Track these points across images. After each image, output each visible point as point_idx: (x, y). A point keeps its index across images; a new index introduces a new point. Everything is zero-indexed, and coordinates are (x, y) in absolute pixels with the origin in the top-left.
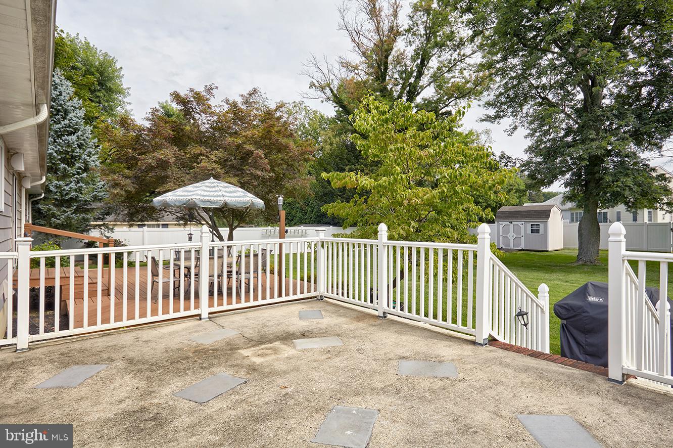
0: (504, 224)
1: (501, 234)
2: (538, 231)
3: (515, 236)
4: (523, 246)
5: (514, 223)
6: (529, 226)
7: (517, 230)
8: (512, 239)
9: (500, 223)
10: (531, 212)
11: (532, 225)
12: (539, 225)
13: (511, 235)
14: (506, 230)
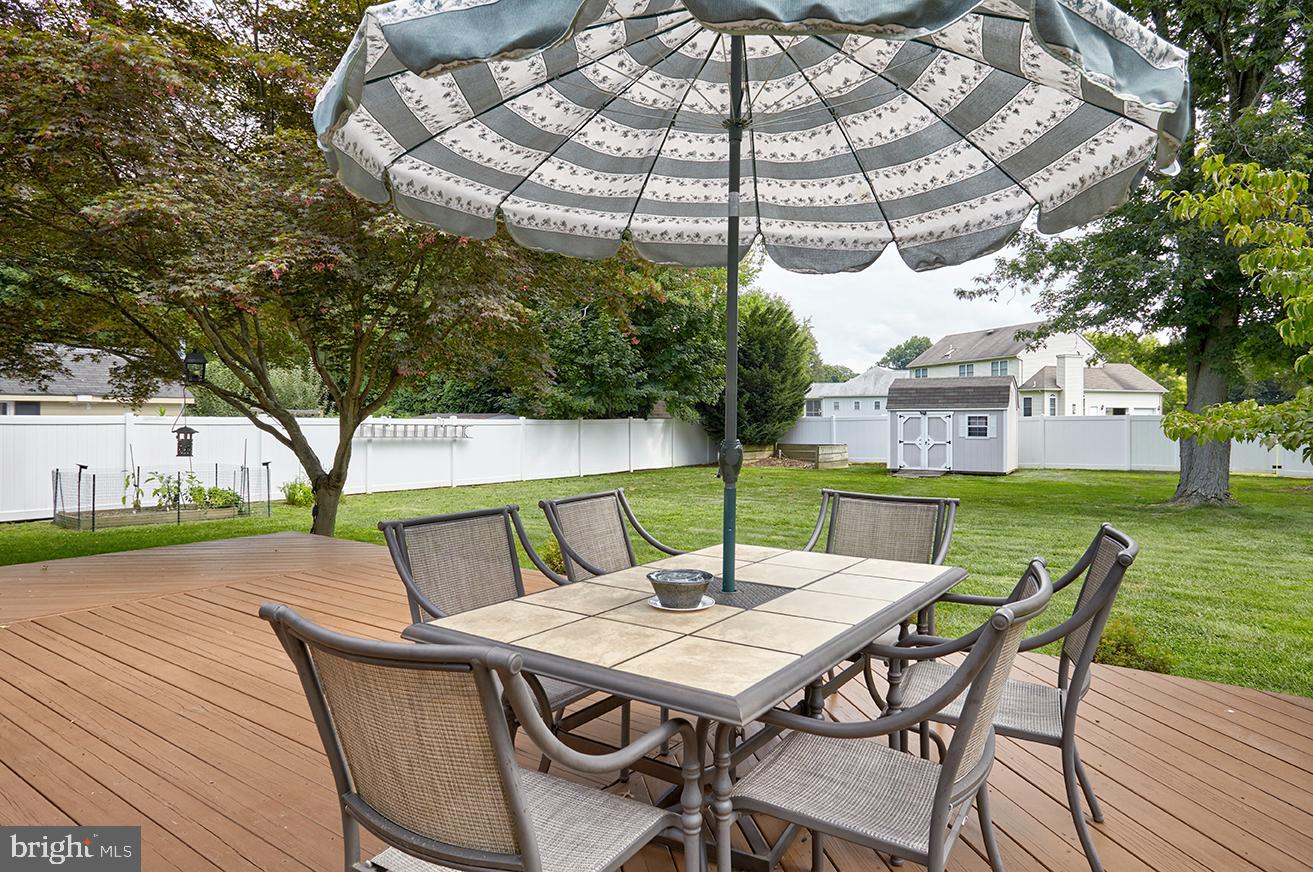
0: (908, 415)
1: (901, 438)
2: (983, 432)
3: (932, 443)
4: (949, 464)
5: (930, 414)
6: (964, 420)
8: (925, 449)
9: (899, 414)
10: (967, 390)
11: (970, 418)
12: (986, 418)
13: (924, 439)
14: (912, 430)
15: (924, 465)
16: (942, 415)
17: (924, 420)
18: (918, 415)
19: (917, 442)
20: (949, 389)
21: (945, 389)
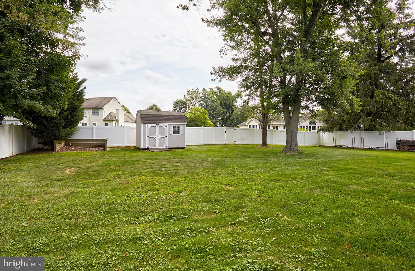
0: (150, 125)
1: (147, 135)
2: (178, 132)
3: (160, 137)
4: (166, 145)
5: (160, 125)
6: (172, 127)
7: (162, 132)
8: (157, 140)
9: (147, 125)
10: (171, 116)
11: (174, 127)
12: (179, 127)
13: (157, 135)
14: (152, 132)
15: (157, 146)
16: (164, 126)
17: (157, 128)
18: (155, 125)
19: (154, 137)
20: (164, 115)
21: (163, 115)
